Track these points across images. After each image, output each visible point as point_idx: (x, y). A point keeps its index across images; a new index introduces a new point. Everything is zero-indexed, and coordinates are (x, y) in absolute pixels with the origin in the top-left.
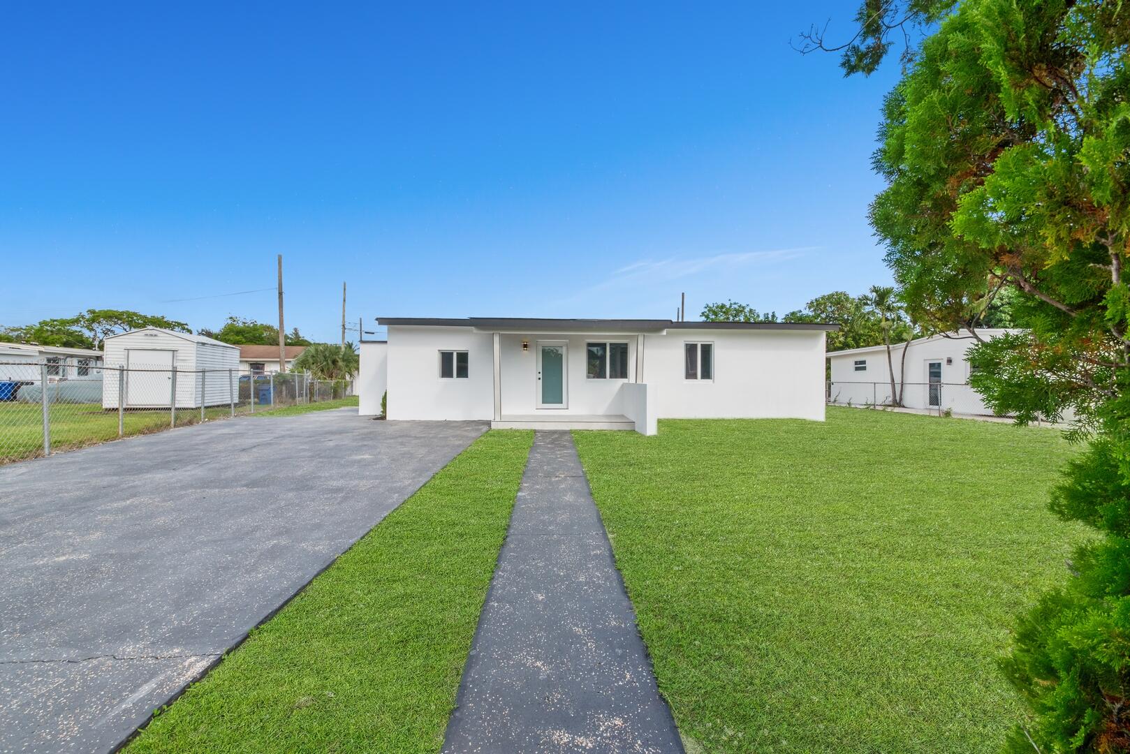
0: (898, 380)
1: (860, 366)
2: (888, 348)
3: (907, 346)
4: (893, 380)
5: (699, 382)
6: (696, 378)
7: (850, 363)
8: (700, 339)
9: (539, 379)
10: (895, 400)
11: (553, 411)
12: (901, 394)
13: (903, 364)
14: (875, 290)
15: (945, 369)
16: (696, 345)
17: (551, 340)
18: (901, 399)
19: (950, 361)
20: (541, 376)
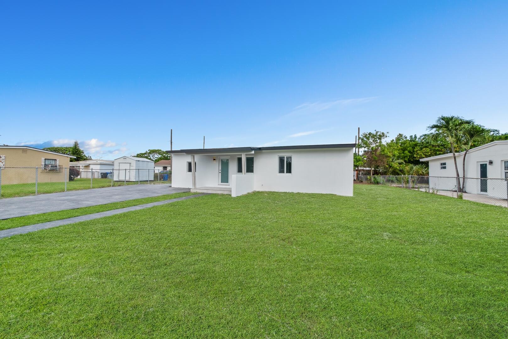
0: (461, 175)
1: (443, 166)
2: (454, 154)
3: (466, 154)
4: (458, 175)
5: (285, 175)
6: (284, 173)
7: (438, 164)
8: (285, 155)
9: (220, 173)
10: (459, 188)
11: (224, 186)
12: (463, 184)
13: (464, 164)
14: (443, 119)
15: (489, 167)
16: (284, 157)
17: (225, 156)
18: (463, 187)
19: (491, 163)
20: (220, 171)
